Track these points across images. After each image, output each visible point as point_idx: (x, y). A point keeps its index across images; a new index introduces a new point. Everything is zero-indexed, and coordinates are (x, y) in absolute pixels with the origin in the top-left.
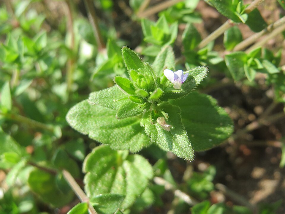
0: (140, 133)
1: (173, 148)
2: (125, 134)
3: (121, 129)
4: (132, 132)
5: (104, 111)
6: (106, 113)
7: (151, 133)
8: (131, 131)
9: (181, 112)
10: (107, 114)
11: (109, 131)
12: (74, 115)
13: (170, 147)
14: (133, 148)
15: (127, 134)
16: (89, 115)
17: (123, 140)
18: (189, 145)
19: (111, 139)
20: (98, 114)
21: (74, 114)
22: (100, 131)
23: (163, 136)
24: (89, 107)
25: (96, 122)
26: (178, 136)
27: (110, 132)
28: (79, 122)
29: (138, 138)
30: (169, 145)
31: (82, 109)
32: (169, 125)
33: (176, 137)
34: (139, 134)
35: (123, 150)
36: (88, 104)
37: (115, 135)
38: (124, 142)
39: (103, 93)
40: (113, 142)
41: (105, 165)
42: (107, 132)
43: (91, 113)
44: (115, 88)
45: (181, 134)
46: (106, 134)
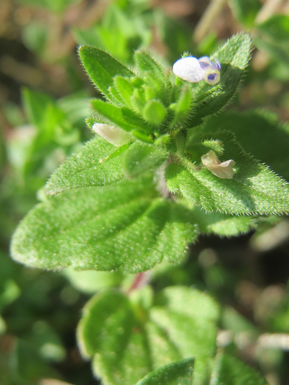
0: (167, 223)
1: (256, 205)
2: (142, 236)
3: (129, 229)
4: (154, 227)
5: (80, 212)
6: (84, 213)
7: (198, 198)
8: (150, 225)
9: (235, 137)
10: (88, 216)
11: (108, 242)
12: (26, 244)
13: (248, 206)
14: (169, 255)
15: (144, 234)
16: (55, 231)
17: (143, 249)
18: (284, 184)
19: (120, 256)
20: (72, 222)
21: (24, 241)
22: (90, 249)
23: (225, 194)
24: (48, 217)
25: (74, 237)
26: (253, 179)
27: (112, 243)
28: (41, 250)
29: (170, 233)
30: (245, 201)
31: (37, 227)
32: (230, 161)
33: (250, 184)
34: (167, 226)
35: (152, 267)
36: (42, 213)
37: (124, 246)
38: (146, 251)
39: (70, 166)
40: (125, 259)
41: (120, 330)
42: (106, 245)
43: (57, 225)
44: (88, 147)
45: (256, 172)
46: (106, 251)
